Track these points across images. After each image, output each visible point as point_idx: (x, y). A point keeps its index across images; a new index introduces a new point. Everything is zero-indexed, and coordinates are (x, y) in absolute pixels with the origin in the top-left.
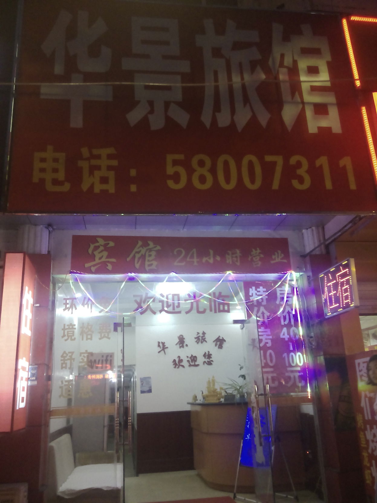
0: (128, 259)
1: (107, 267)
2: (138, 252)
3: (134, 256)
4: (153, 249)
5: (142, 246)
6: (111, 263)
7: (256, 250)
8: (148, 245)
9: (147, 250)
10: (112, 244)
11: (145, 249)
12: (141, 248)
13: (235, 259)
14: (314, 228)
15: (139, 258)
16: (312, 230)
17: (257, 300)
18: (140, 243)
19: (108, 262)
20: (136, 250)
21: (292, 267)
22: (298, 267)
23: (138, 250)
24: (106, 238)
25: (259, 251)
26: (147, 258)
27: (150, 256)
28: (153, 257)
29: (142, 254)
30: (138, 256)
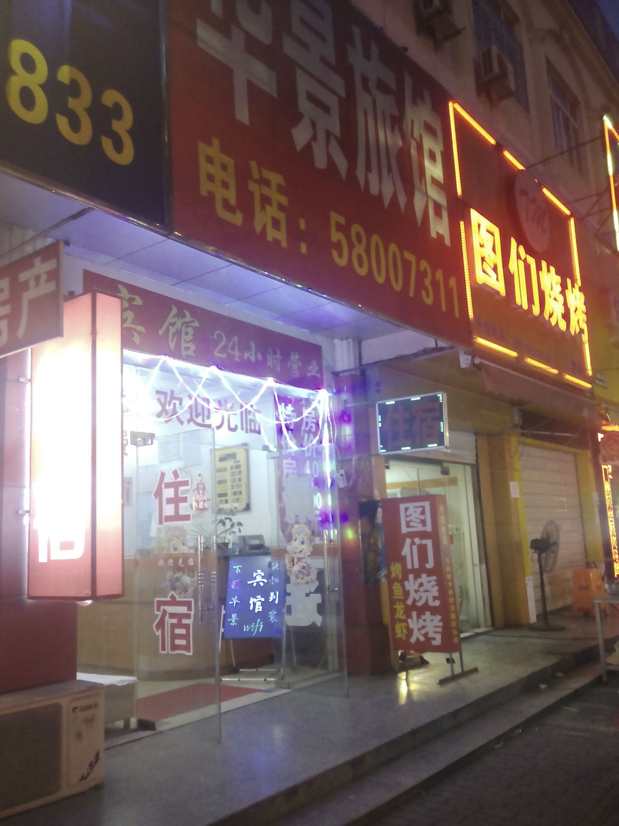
0: (161, 332)
1: (134, 339)
2: (173, 324)
3: (168, 330)
4: (190, 324)
5: (176, 316)
6: (139, 333)
7: (295, 355)
8: (184, 316)
9: (184, 323)
10: (138, 301)
11: (182, 321)
12: (176, 319)
13: (275, 361)
14: (350, 340)
15: (174, 334)
16: (349, 343)
17: (295, 423)
18: (174, 310)
19: (135, 330)
20: (170, 319)
21: (325, 384)
22: (329, 386)
23: (173, 321)
24: (132, 289)
25: (297, 357)
26: (184, 337)
27: (187, 333)
28: (190, 337)
29: (177, 329)
30: (172, 330)
